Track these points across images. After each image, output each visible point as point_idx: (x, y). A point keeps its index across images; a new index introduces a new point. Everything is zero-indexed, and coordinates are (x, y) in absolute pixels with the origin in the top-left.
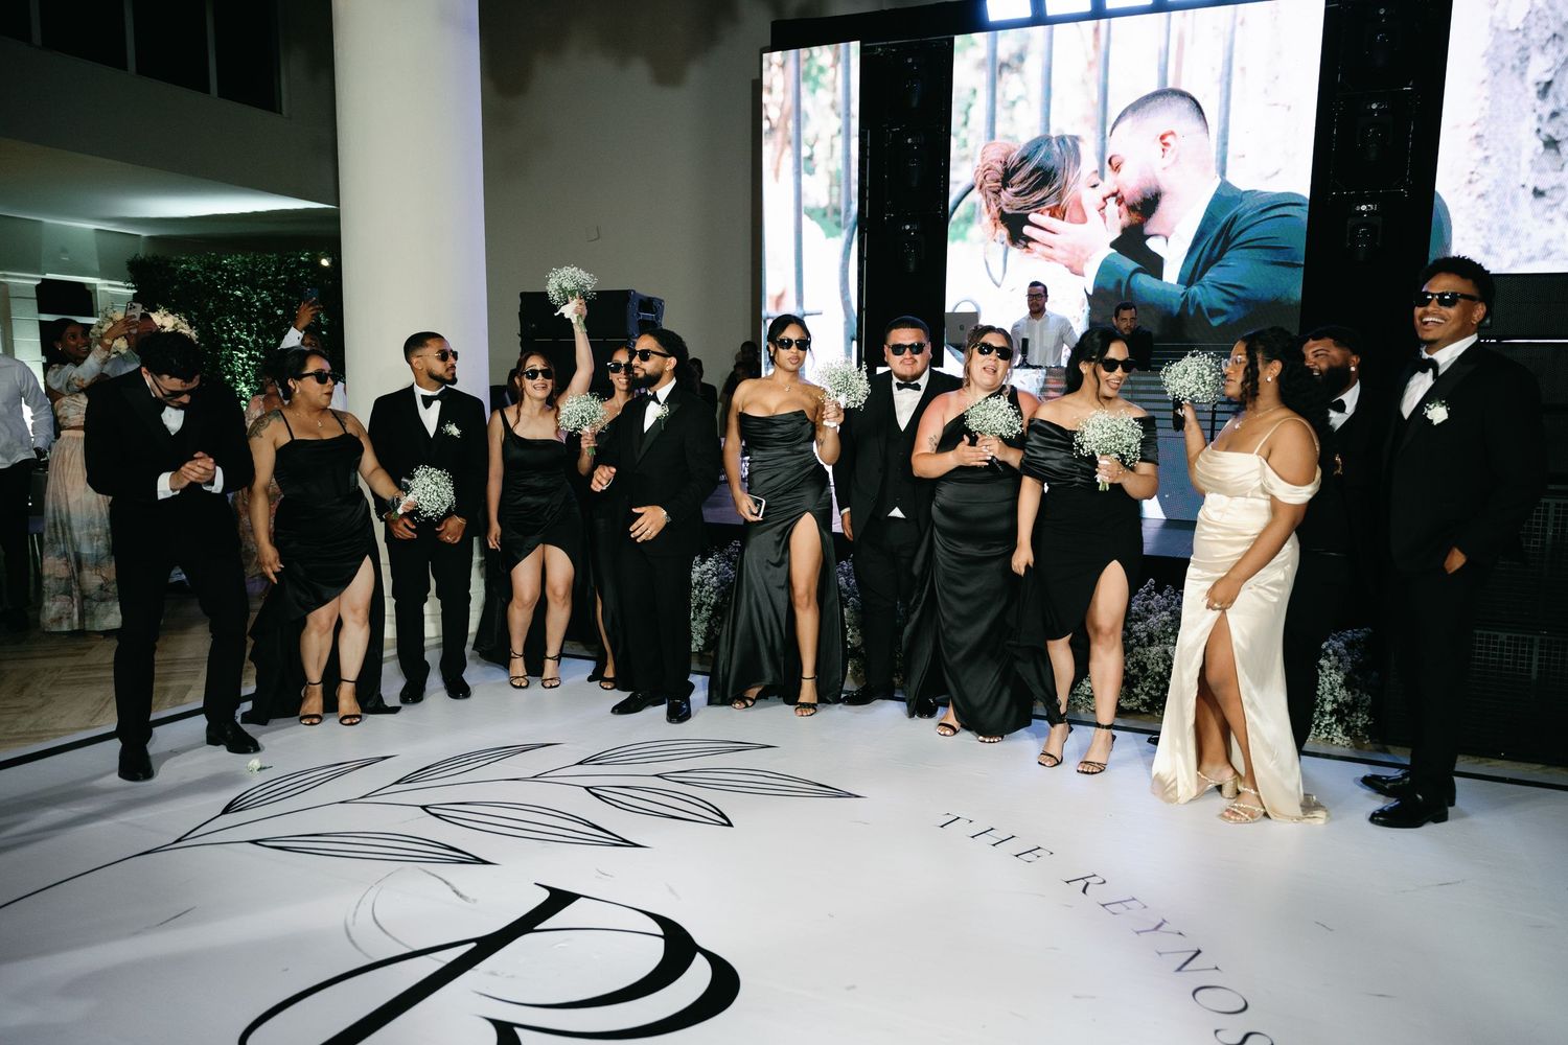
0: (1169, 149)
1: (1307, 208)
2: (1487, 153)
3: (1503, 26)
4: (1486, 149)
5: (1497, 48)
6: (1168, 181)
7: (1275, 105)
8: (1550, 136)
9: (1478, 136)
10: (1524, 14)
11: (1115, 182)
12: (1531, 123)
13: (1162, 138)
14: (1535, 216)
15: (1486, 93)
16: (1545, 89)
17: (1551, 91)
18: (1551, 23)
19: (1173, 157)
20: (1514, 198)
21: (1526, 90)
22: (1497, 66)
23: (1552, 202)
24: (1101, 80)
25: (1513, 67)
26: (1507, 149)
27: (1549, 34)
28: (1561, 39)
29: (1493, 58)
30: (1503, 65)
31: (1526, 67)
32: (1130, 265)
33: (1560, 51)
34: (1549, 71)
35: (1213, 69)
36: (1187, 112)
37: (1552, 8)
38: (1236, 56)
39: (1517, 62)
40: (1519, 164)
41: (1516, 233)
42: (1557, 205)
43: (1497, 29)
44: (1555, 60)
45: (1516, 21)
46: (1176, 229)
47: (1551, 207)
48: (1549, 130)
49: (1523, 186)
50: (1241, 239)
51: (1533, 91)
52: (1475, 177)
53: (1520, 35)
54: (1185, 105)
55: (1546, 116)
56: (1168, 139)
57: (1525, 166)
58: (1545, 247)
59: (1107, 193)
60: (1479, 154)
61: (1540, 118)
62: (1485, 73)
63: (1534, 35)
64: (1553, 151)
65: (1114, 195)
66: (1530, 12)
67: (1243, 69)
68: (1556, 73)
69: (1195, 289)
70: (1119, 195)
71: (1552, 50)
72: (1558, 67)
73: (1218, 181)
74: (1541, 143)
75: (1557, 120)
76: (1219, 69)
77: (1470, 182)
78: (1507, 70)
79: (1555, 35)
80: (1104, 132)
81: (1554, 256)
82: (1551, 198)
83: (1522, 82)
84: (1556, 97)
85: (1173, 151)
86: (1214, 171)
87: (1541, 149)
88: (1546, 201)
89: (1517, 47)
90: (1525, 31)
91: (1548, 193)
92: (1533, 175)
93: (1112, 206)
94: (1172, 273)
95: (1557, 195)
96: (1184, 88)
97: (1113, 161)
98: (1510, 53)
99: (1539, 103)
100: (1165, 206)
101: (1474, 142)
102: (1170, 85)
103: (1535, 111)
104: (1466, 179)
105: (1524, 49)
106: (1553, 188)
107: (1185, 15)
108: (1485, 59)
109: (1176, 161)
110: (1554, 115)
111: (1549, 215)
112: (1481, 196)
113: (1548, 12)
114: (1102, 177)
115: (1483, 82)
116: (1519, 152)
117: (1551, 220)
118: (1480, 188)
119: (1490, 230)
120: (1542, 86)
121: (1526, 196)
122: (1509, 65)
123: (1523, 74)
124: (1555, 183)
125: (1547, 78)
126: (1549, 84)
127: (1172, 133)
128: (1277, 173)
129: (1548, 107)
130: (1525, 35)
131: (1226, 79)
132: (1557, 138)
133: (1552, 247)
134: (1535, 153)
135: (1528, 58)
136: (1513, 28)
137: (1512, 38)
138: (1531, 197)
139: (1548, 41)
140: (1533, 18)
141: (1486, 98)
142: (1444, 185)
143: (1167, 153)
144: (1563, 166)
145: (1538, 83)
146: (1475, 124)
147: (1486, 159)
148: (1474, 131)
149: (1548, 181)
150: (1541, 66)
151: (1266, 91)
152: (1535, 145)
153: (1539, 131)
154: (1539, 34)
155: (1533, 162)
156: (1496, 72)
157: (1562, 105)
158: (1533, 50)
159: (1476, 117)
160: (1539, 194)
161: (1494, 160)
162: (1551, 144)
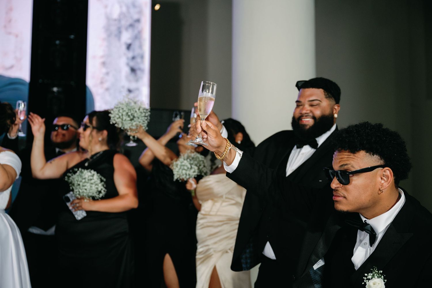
2: (108, 70)
3: (110, 16)
4: (107, 68)
5: (109, 25)
7: (10, 33)
8: (132, 67)
9: (103, 63)
10: (118, 13)
12: (123, 61)
15: (106, 44)
16: (129, 47)
17: (132, 47)
18: (129, 19)
20: (119, 92)
21: (121, 45)
22: (109, 33)
23: (135, 96)
25: (116, 35)
26: (115, 70)
27: (128, 23)
28: (133, 26)
29: (107, 29)
30: (111, 33)
31: (121, 36)
33: (133, 32)
34: (130, 39)
37: (129, 13)
39: (117, 33)
40: (121, 77)
43: (108, 17)
44: (132, 35)
45: (115, 15)
48: (132, 64)
51: (124, 47)
52: (103, 81)
55: (130, 59)
57: (124, 78)
60: (104, 70)
61: (128, 58)
62: (103, 35)
63: (123, 22)
64: (134, 74)
66: (121, 13)
68: (133, 40)
71: (130, 30)
72: (133, 38)
74: (129, 70)
75: (135, 60)
77: (102, 83)
78: (113, 35)
79: (131, 24)
83: (120, 42)
84: (133, 51)
87: (129, 72)
89: (117, 27)
90: (119, 20)
91: (133, 91)
92: (127, 83)
95: (136, 92)
98: (114, 28)
99: (127, 52)
101: (102, 65)
103: (126, 55)
104: (100, 81)
105: (119, 28)
106: (135, 89)
108: (104, 29)
110: (133, 58)
112: (107, 89)
113: (128, 15)
115: (104, 39)
116: (121, 72)
118: (106, 85)
120: (127, 45)
121: (125, 92)
123: (120, 39)
124: (136, 87)
125: (129, 42)
126: (130, 44)
128: (12, 67)
129: (130, 54)
130: (119, 22)
132: (136, 67)
134: (127, 72)
135: (121, 32)
136: (115, 18)
137: (115, 23)
138: (127, 92)
139: (129, 26)
141: (106, 47)
142: (90, 82)
144: (137, 80)
145: (126, 43)
146: (102, 57)
147: (107, 74)
148: (102, 60)
149: (133, 86)
150: (126, 37)
151: (5, 27)
152: (126, 70)
153: (128, 64)
154: (125, 23)
155: (127, 77)
156: (109, 36)
157: (136, 54)
158: (123, 29)
159: (102, 54)
160: (130, 91)
161: (110, 74)
162: (133, 70)
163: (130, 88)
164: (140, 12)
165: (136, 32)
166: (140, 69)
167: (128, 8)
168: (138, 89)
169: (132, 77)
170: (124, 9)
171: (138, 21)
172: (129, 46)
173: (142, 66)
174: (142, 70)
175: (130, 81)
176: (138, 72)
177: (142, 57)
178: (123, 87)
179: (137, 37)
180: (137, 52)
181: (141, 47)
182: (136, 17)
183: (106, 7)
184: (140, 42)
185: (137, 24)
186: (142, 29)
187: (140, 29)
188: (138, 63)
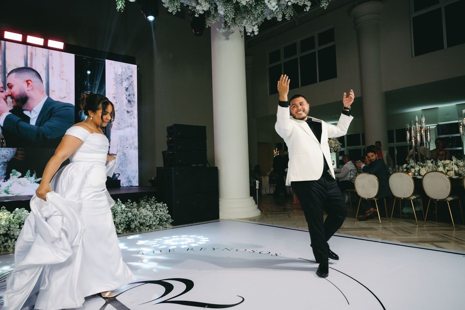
0: (30, 85)
1: (74, 108)
2: (117, 101)
3: (117, 73)
4: (116, 100)
5: (116, 78)
6: (30, 94)
7: (63, 79)
8: (129, 99)
9: (114, 97)
10: (121, 72)
11: (10, 92)
12: (124, 97)
13: (27, 81)
14: (128, 117)
15: (115, 87)
17: (128, 90)
18: (127, 75)
19: (31, 87)
20: (123, 113)
21: (123, 88)
22: (117, 82)
23: (131, 114)
24: (3, 60)
25: (120, 83)
26: (120, 101)
27: (126, 78)
28: (129, 79)
29: (115, 79)
30: (118, 82)
31: (122, 84)
32: (17, 118)
33: (129, 82)
34: (127, 85)
35: (43, 65)
36: (35, 76)
37: (126, 72)
38: (50, 63)
39: (121, 82)
40: (123, 105)
41: (124, 120)
42: (132, 115)
43: (116, 74)
44: (128, 83)
45: (119, 73)
46: (34, 109)
47: (131, 115)
48: (128, 98)
49: (125, 110)
50: (55, 114)
51: (124, 89)
53: (121, 76)
54: (34, 73)
55: (128, 95)
56: (29, 82)
57: (124, 105)
58: (131, 124)
59: (7, 94)
61: (126, 95)
62: (114, 83)
63: (123, 77)
64: (130, 103)
65: (9, 95)
66: (122, 72)
67: (52, 67)
68: (129, 86)
69: (41, 127)
70: (12, 96)
71: (127, 81)
72: (129, 85)
73: (47, 97)
74: (127, 101)
75: (130, 96)
76: (45, 65)
78: (119, 83)
79: (127, 78)
80: (5, 75)
81: (132, 126)
82: (131, 113)
83: (122, 87)
84: (129, 92)
85: (31, 86)
86: (45, 93)
87: (127, 102)
88: (129, 114)
89: (120, 79)
91: (130, 112)
92: (126, 108)
93: (9, 99)
94: (33, 122)
95: (131, 112)
96: (34, 68)
97: (9, 85)
98: (119, 80)
99: (126, 92)
100: (29, 101)
101: (114, 98)
102: (29, 66)
103: (125, 93)
105: (121, 79)
106: (131, 111)
107: (32, 48)
108: (114, 80)
109: (32, 89)
110: (129, 95)
111: (131, 117)
113: (126, 73)
114: (5, 90)
115: (114, 85)
116: (123, 102)
117: (131, 118)
119: (119, 119)
120: (126, 88)
121: (125, 112)
122: (119, 82)
123: (122, 85)
124: (131, 110)
125: (127, 87)
126: (127, 88)
127: (30, 80)
128: (65, 97)
129: (128, 94)
130: (122, 77)
131: (47, 69)
132: (130, 100)
133: (132, 124)
134: (126, 102)
135: (123, 82)
136: (119, 74)
137: (119, 76)
138: (127, 112)
139: (126, 79)
140: (123, 73)
141: (115, 89)
143: (29, 86)
144: (132, 107)
145: (125, 88)
146: (113, 94)
147: (116, 102)
148: (113, 96)
149: (129, 110)
150: (125, 84)
151: (60, 75)
152: (126, 101)
153: (126, 98)
154: (124, 77)
155: (126, 105)
156: (116, 83)
157: (131, 93)
158: (123, 80)
159: (113, 92)
160: (128, 112)
161: (118, 103)
162: (129, 101)
163: (128, 111)
164: (132, 72)
165: (130, 82)
166: (133, 101)
167: (126, 69)
168: (132, 111)
169: (129, 105)
170: (124, 70)
171: (131, 76)
173: (134, 100)
175: (128, 107)
176: (132, 103)
177: (134, 95)
179: (131, 84)
180: (131, 92)
181: (133, 90)
182: (130, 74)
183: (115, 68)
184: (132, 87)
185: (130, 78)
186: (133, 81)
187: (132, 81)
188: (132, 98)
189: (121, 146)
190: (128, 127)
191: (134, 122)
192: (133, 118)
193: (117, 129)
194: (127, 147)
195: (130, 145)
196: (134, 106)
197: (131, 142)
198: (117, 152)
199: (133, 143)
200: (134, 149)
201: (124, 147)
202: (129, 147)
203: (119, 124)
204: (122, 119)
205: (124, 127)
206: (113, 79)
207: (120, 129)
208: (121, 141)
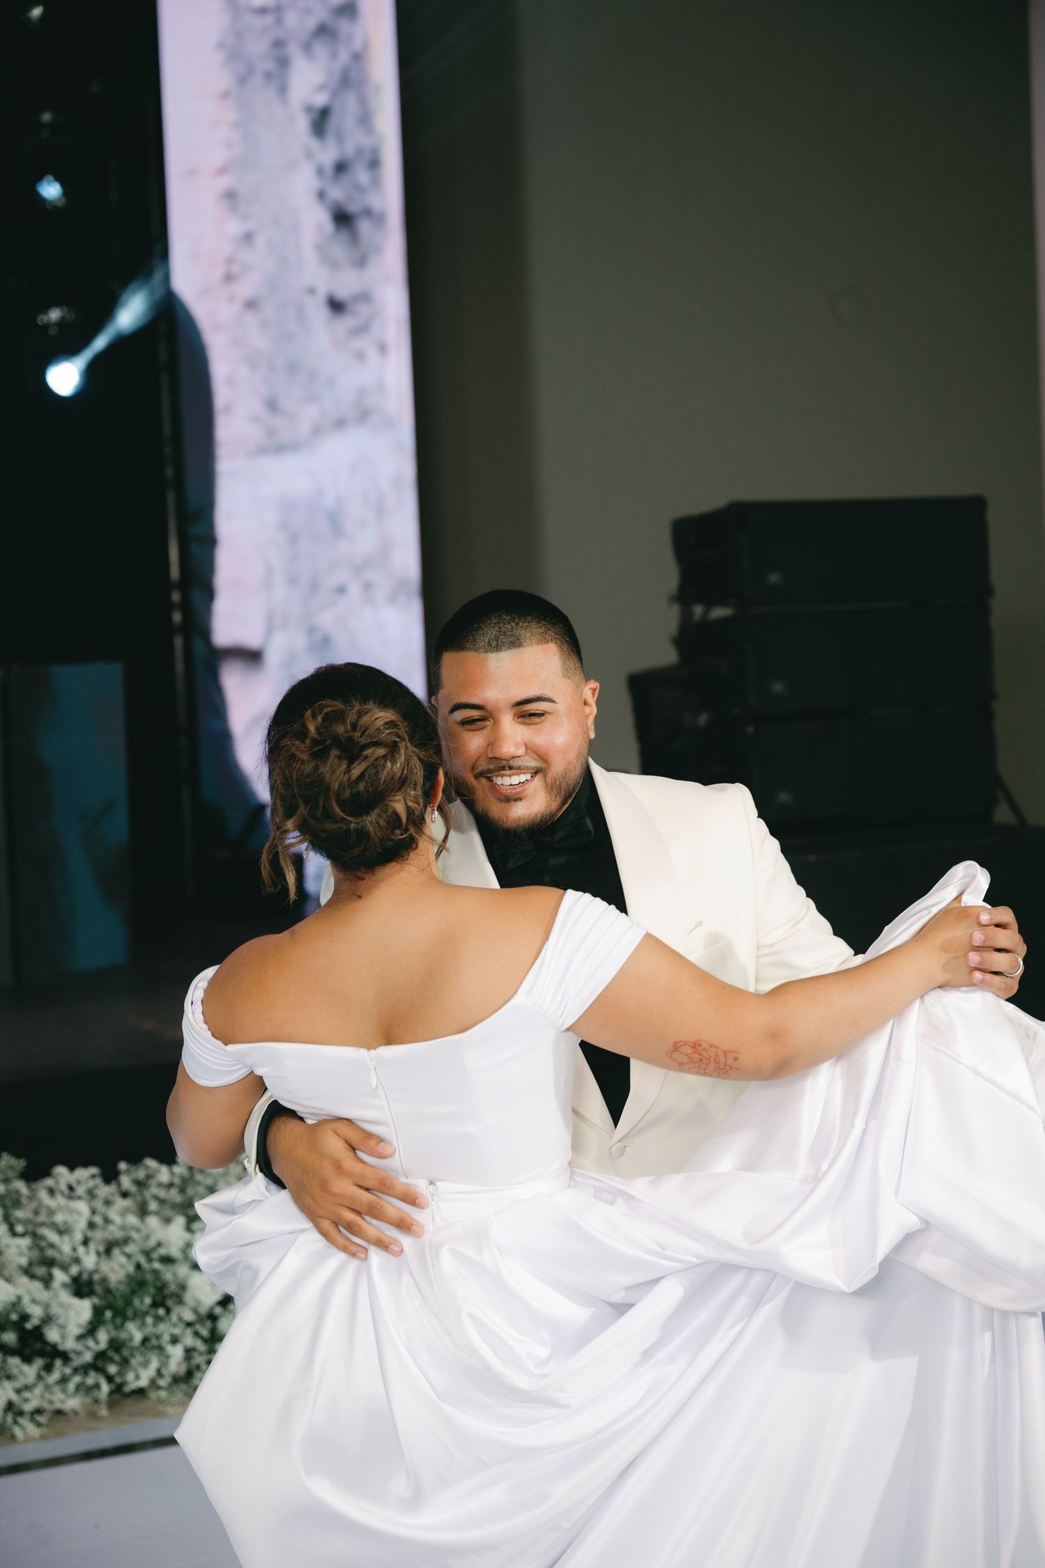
2: (251, 225)
4: (244, 218)
5: (239, 35)
8: (337, 205)
9: (230, 196)
12: (303, 182)
14: (335, 345)
15: (231, 116)
17: (330, 126)
18: (314, 6)
20: (300, 312)
21: (293, 117)
22: (243, 69)
23: (357, 323)
25: (268, 75)
26: (277, 222)
27: (311, 23)
28: (331, 34)
29: (233, 51)
30: (251, 68)
31: (286, 77)
33: (334, 56)
34: (321, 88)
39: (270, 65)
40: (299, 251)
41: (312, 375)
42: (366, 327)
44: (329, 71)
47: (357, 332)
48: (336, 193)
51: (302, 124)
52: (235, 269)
53: (268, 20)
55: (329, 170)
57: (309, 251)
58: (359, 404)
60: (235, 227)
61: (320, 171)
62: (222, 79)
63: (291, 19)
64: (344, 236)
68: (335, 94)
71: (320, 50)
72: (334, 84)
74: (328, 217)
75: (347, 177)
77: (229, 278)
78: (258, 77)
79: (322, 27)
81: (375, 418)
82: (355, 314)
83: (286, 102)
84: (340, 138)
87: (330, 227)
88: (348, 321)
89: (268, 39)
90: (276, 10)
91: (350, 306)
92: (324, 274)
95: (361, 308)
98: (257, 47)
99: (313, 143)
101: (225, 204)
103: (310, 156)
104: (218, 274)
105: (279, 44)
106: (355, 298)
108: (222, 52)
110: (341, 168)
111: (357, 345)
112: (251, 304)
115: (225, 95)
116: (297, 229)
117: (360, 356)
118: (246, 288)
119: (270, 369)
120: (315, 114)
121: (317, 312)
122: (260, 69)
123: (283, 90)
124: (357, 288)
125: (321, 100)
126: (325, 112)
129: (328, 154)
130: (278, 20)
132: (352, 208)
133: (369, 402)
134: (320, 229)
135: (287, 61)
136: (258, 3)
137: (259, 22)
138: (326, 310)
139: (314, 35)
141: (234, 126)
144: (361, 262)
145: (309, 109)
146: (222, 171)
147: (248, 238)
148: (224, 183)
149: (346, 284)
150: (309, 81)
152: (317, 219)
153: (321, 195)
154: (298, 22)
155: (320, 249)
156: (242, 80)
157: (350, 149)
158: (294, 51)
159: (218, 156)
160: (336, 306)
161: (260, 240)
162: (343, 219)
163: (342, 293)
165: (344, 56)
166: (368, 212)
168: (364, 297)
169: (339, 250)
171: (347, 10)
172: (321, 121)
173: (375, 202)
174: (378, 219)
175: (334, 265)
176: (364, 227)
177: (374, 164)
178: (311, 291)
179: (350, 77)
180: (355, 140)
181: (365, 120)
184: (363, 102)
185: (344, 26)
186: (366, 45)
187: (357, 44)
188: (359, 188)
189: (293, 581)
190: (340, 424)
191: (381, 387)
192: (372, 353)
193: (262, 451)
194: (341, 590)
195: (358, 569)
196: (378, 250)
197: (364, 543)
198: (269, 631)
199: (383, 554)
200: (393, 599)
201: (314, 586)
202: (355, 590)
203: (272, 405)
204: (293, 368)
205: (317, 431)
206: (221, 45)
207: (279, 449)
208: (293, 539)
